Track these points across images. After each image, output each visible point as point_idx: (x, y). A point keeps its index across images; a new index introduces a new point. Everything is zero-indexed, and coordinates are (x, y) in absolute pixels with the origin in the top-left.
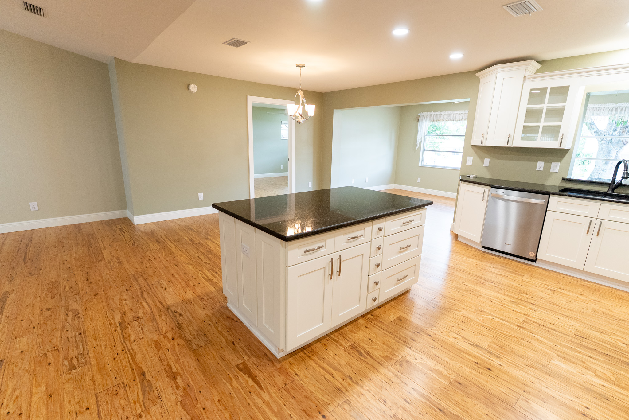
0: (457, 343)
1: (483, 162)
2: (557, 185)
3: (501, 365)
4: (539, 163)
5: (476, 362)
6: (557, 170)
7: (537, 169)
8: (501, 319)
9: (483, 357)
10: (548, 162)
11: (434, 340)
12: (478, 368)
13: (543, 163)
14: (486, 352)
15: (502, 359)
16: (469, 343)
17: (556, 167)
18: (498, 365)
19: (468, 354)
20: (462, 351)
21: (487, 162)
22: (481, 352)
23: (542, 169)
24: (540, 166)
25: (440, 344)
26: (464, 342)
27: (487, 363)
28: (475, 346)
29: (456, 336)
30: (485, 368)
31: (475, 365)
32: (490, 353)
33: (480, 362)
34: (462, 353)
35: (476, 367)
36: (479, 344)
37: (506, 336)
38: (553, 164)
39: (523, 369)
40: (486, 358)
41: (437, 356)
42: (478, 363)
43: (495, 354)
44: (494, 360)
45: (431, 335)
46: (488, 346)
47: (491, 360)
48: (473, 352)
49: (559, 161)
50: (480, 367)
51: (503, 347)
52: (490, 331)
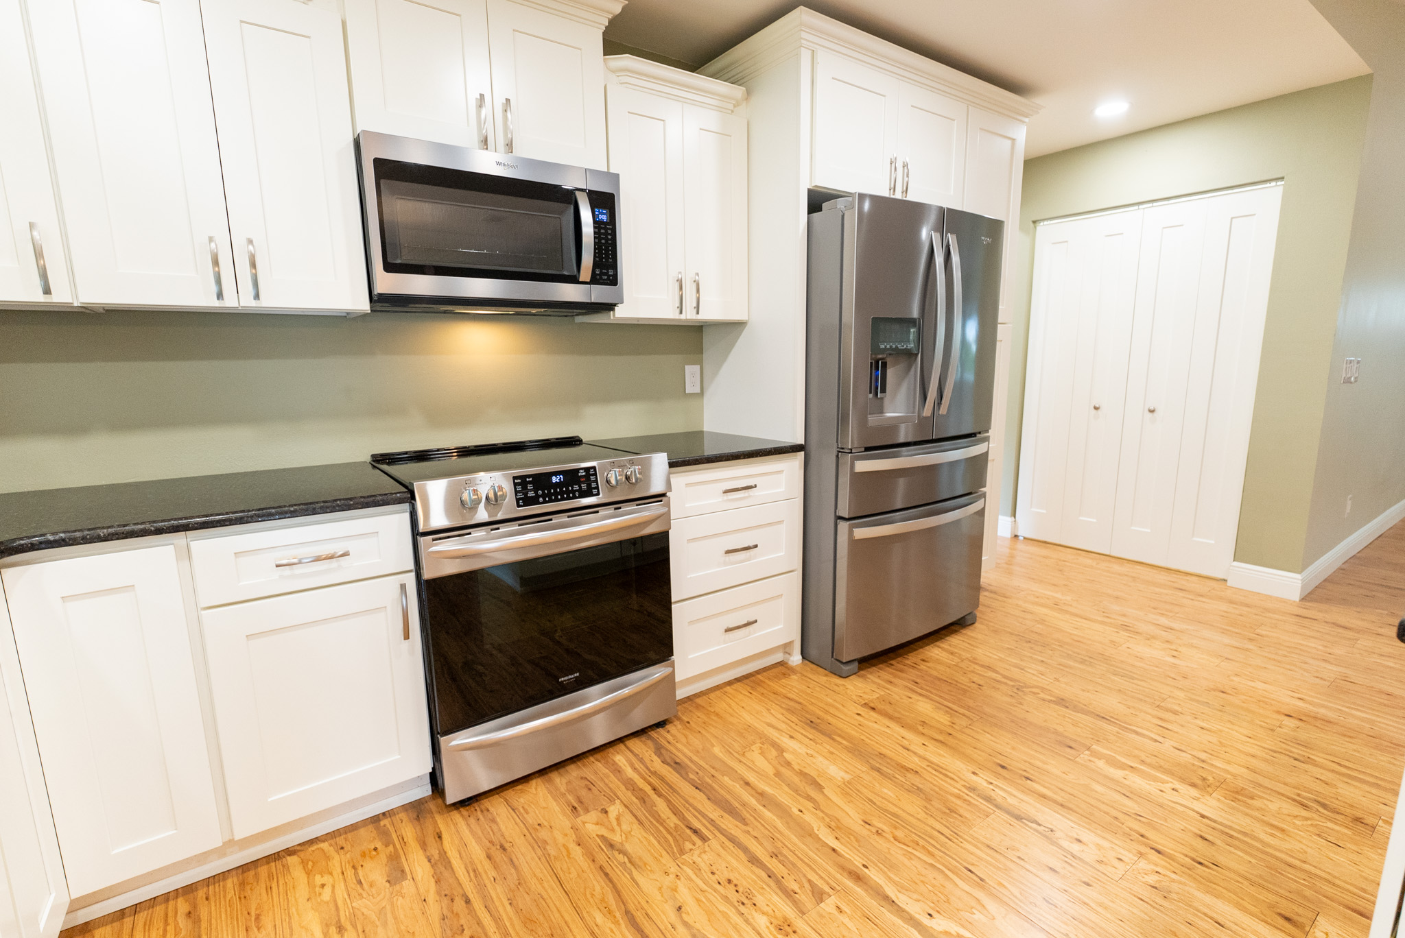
0: (1073, 825)
3: (974, 773)
5: (1028, 781)
8: (904, 911)
9: (1009, 790)
11: (1142, 836)
12: (1028, 770)
14: (999, 800)
15: (964, 786)
16: (1040, 825)
18: (981, 775)
19: (1044, 796)
20: (1062, 805)
22: (1011, 800)
25: (1121, 825)
26: (1054, 829)
27: (1005, 778)
28: (1023, 815)
29: (1075, 848)
30: (1012, 770)
31: (1032, 775)
32: (988, 799)
33: (1020, 781)
34: (1060, 800)
35: (1032, 772)
36: (1012, 823)
37: (921, 842)
39: (928, 766)
40: (1004, 787)
41: (1124, 795)
42: (1024, 779)
43: (978, 796)
44: (985, 784)
45: (1153, 851)
46: (987, 816)
47: (991, 783)
48: (1032, 802)
50: (1021, 772)
51: (948, 811)
52: (965, 861)
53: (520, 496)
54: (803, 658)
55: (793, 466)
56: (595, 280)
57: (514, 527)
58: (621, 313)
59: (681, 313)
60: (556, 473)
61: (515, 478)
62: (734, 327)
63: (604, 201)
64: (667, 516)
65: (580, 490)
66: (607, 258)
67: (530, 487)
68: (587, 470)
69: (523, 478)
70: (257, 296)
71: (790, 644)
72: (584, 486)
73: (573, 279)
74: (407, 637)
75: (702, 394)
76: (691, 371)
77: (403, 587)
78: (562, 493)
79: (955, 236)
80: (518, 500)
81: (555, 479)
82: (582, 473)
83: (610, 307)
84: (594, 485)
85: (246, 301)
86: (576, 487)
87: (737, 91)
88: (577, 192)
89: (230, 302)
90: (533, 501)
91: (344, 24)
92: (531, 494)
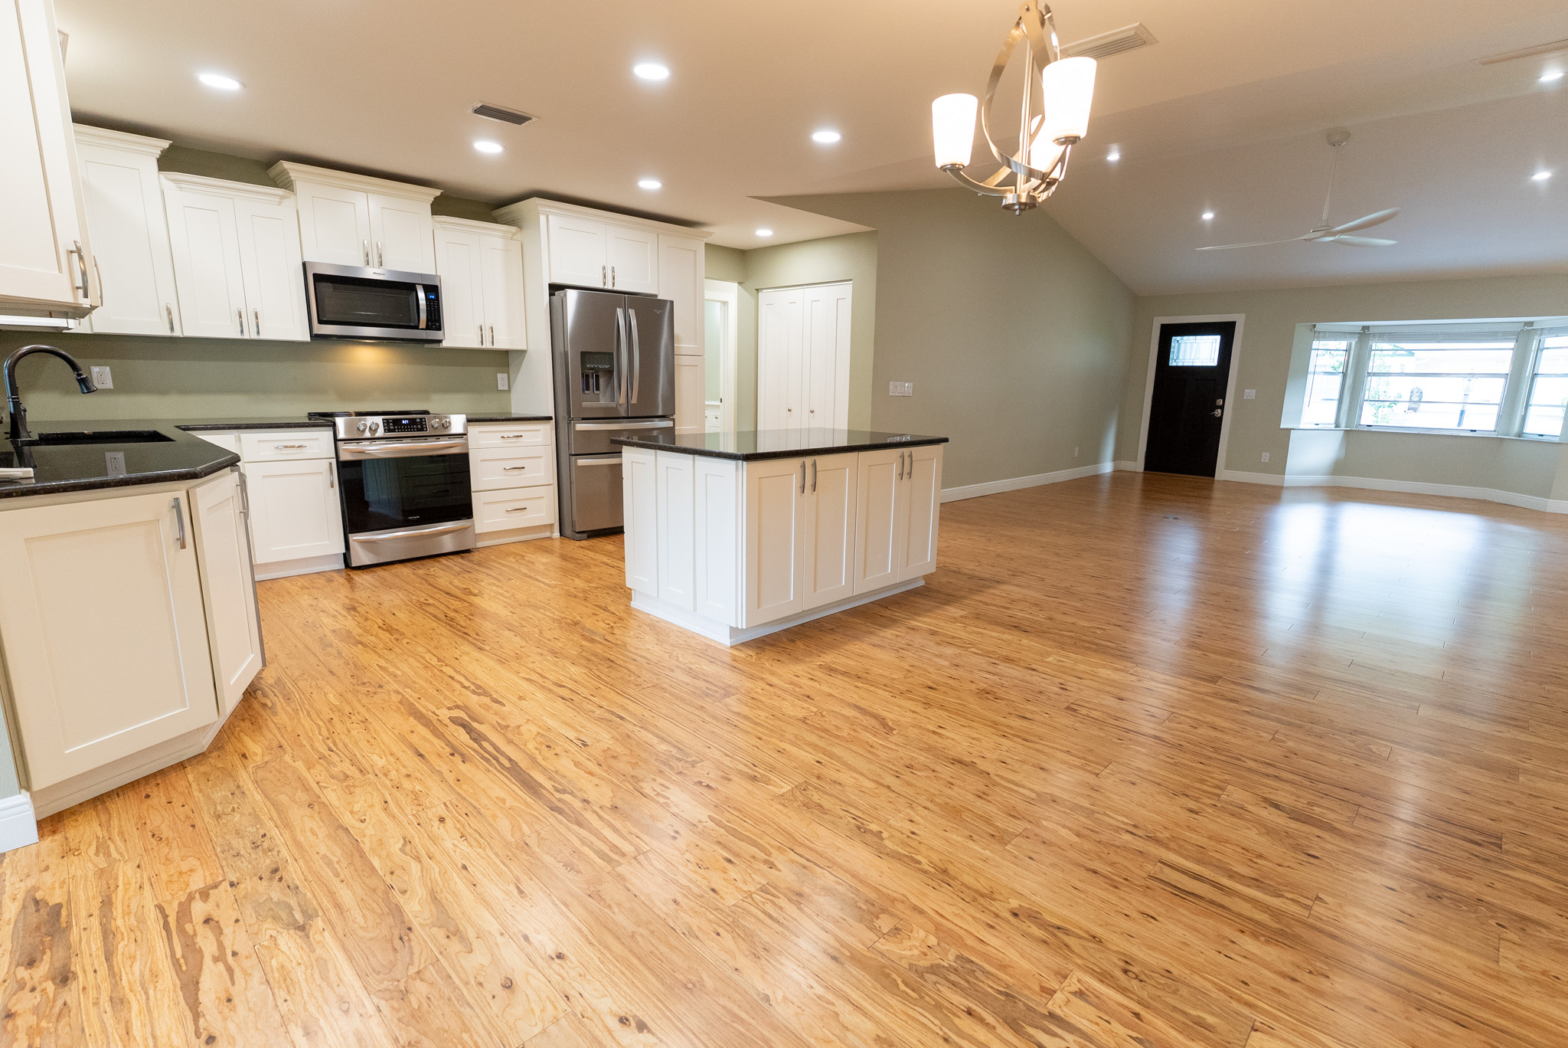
53: (386, 428)
54: (561, 535)
55: (548, 428)
56: (428, 328)
57: (383, 442)
58: (445, 344)
59: (482, 344)
60: (405, 419)
61: (383, 420)
62: (522, 353)
63: (433, 290)
64: (466, 445)
65: (417, 428)
66: (435, 317)
67: (391, 424)
68: (421, 419)
69: (388, 420)
70: (258, 333)
71: (552, 525)
72: (419, 426)
73: (417, 327)
74: (332, 487)
75: (509, 390)
76: (502, 378)
77: (331, 464)
78: (407, 429)
79: (633, 310)
80: (385, 430)
81: (403, 422)
82: (418, 420)
83: (440, 341)
84: (424, 426)
85: (254, 336)
86: (415, 427)
87: (513, 229)
88: (417, 286)
89: (246, 336)
90: (393, 431)
91: (297, 211)
92: (392, 428)
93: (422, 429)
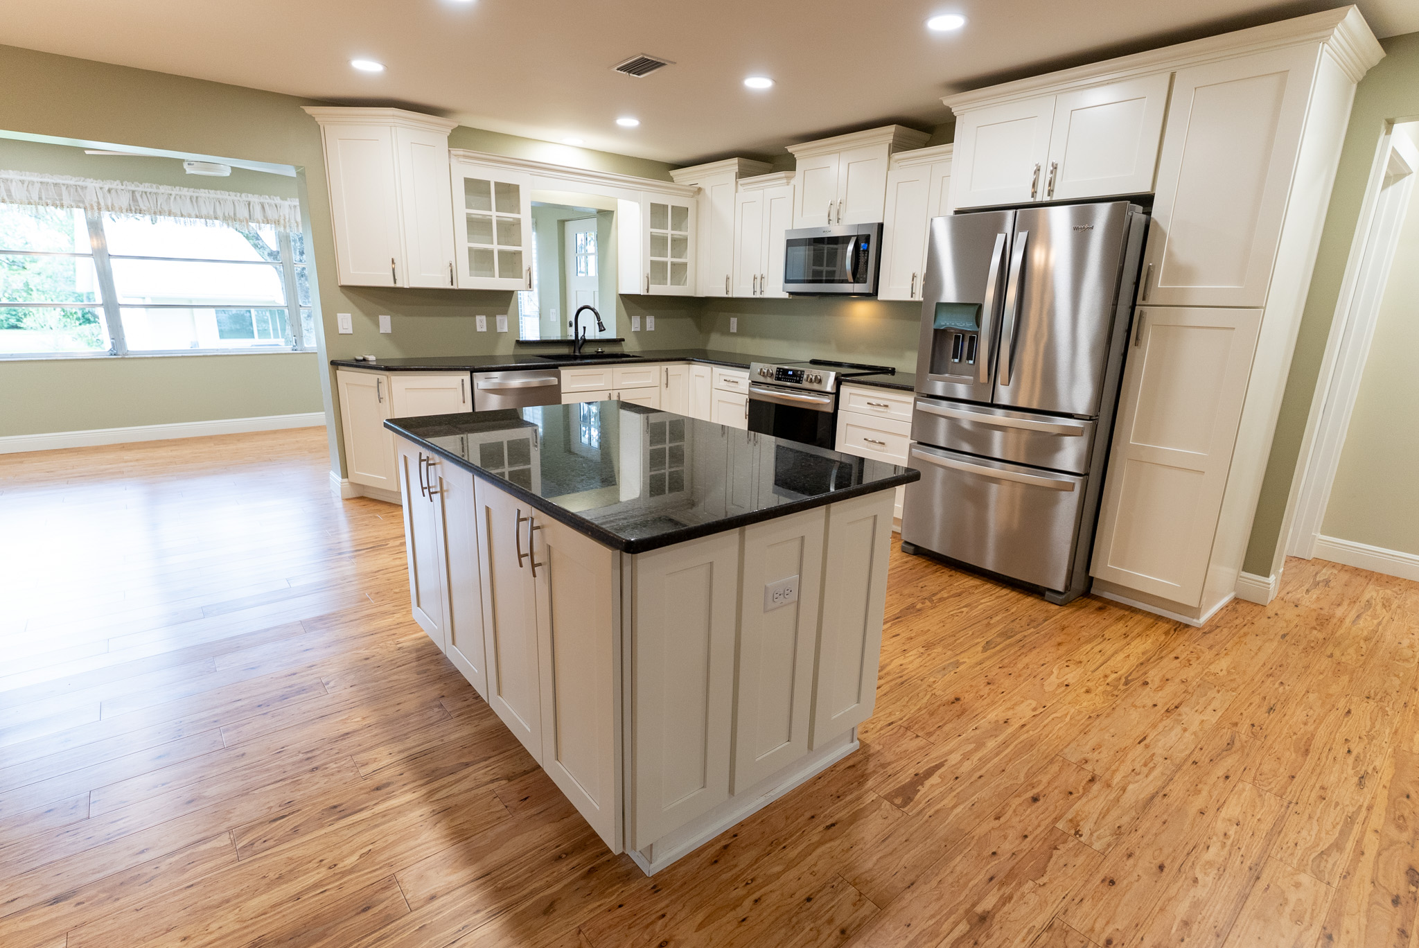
1: (377, 325)
2: (511, 353)
4: (478, 318)
6: (506, 329)
7: (479, 329)
10: (491, 316)
13: (484, 318)
17: (503, 324)
21: (385, 323)
23: (484, 329)
24: (481, 323)
38: (499, 318)
49: (505, 312)
53: (777, 375)
56: (856, 281)
57: (773, 388)
58: (881, 297)
59: (913, 297)
60: (791, 370)
61: (777, 368)
63: (865, 240)
64: (834, 404)
66: (863, 269)
67: (781, 373)
68: (801, 371)
69: (780, 369)
70: (762, 292)
72: (798, 378)
73: (846, 281)
77: (746, 400)
78: (790, 379)
80: (776, 377)
81: (789, 372)
82: (799, 373)
83: (874, 295)
84: (802, 379)
86: (795, 378)
88: (852, 238)
89: (756, 296)
90: (781, 379)
91: (794, 187)
92: (780, 376)
93: (799, 382)
